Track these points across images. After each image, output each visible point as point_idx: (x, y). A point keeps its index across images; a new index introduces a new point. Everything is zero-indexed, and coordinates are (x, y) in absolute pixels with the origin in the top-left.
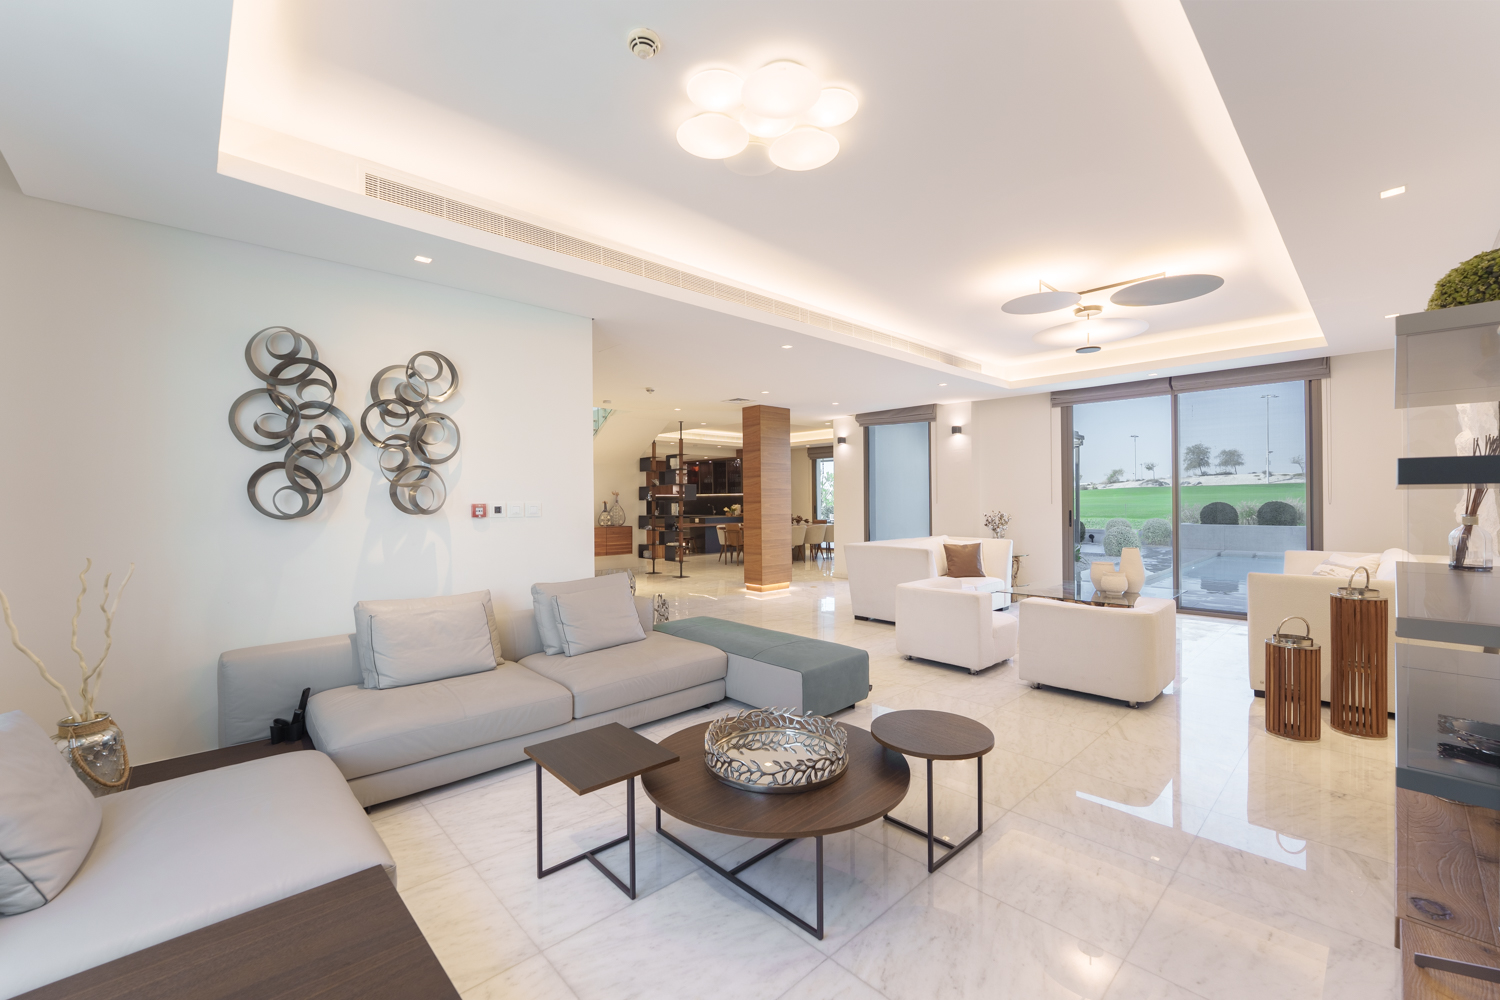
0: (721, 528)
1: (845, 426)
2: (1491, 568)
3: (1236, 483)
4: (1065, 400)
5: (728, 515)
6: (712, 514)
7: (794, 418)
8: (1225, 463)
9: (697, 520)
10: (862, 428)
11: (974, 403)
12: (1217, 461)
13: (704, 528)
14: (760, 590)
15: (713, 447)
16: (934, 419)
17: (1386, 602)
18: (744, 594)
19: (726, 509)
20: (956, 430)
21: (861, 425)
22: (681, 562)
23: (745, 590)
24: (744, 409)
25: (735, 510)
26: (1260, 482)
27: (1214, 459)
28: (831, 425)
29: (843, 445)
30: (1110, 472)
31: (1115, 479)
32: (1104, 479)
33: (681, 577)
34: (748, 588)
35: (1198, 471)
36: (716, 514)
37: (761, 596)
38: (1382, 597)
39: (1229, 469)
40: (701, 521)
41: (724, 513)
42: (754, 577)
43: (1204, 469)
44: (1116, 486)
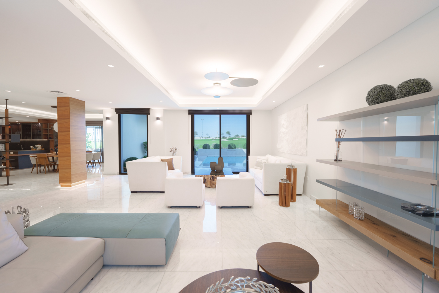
0: (33, 157)
1: (110, 113)
2: (341, 160)
4: (193, 113)
5: (34, 150)
6: (21, 149)
7: (87, 106)
9: (12, 153)
10: (118, 114)
11: (164, 110)
13: (18, 156)
14: (70, 186)
15: (24, 116)
16: (149, 114)
17: (296, 169)
18: (59, 189)
19: (32, 147)
20: (158, 119)
21: (117, 113)
22: (8, 176)
23: (60, 187)
24: (58, 98)
25: (37, 147)
28: (101, 112)
29: (108, 121)
33: (8, 184)
34: (62, 186)
36: (23, 149)
37: (70, 189)
38: (296, 168)
40: (14, 153)
41: (31, 149)
42: (66, 179)
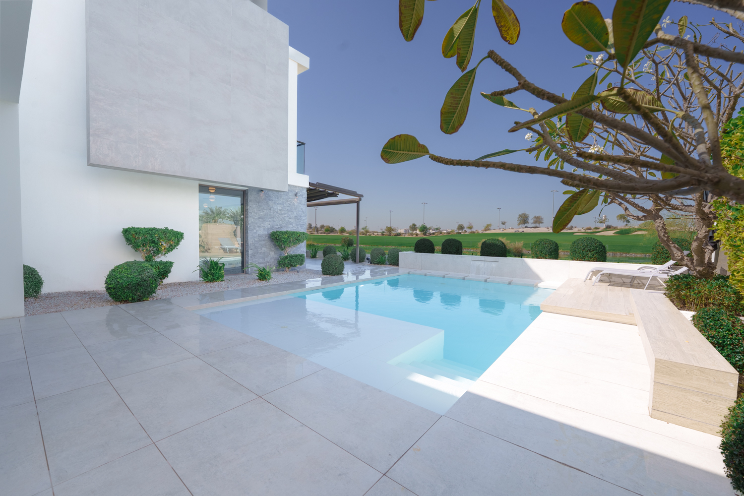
3: (538, 232)
8: (535, 222)
12: (532, 221)
26: (549, 231)
27: (530, 221)
30: (485, 225)
31: (487, 229)
32: (483, 229)
35: (523, 226)
39: (537, 225)
43: (526, 225)
44: (488, 232)
